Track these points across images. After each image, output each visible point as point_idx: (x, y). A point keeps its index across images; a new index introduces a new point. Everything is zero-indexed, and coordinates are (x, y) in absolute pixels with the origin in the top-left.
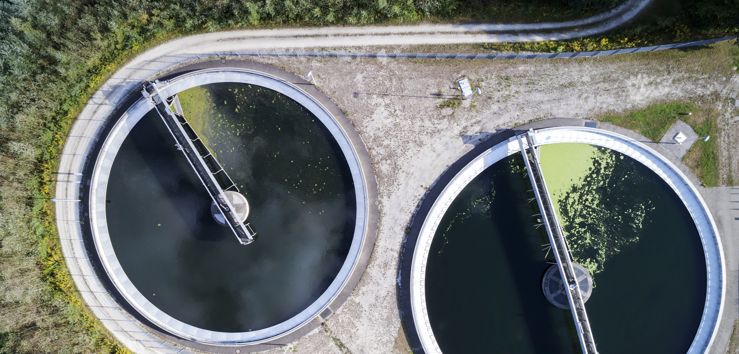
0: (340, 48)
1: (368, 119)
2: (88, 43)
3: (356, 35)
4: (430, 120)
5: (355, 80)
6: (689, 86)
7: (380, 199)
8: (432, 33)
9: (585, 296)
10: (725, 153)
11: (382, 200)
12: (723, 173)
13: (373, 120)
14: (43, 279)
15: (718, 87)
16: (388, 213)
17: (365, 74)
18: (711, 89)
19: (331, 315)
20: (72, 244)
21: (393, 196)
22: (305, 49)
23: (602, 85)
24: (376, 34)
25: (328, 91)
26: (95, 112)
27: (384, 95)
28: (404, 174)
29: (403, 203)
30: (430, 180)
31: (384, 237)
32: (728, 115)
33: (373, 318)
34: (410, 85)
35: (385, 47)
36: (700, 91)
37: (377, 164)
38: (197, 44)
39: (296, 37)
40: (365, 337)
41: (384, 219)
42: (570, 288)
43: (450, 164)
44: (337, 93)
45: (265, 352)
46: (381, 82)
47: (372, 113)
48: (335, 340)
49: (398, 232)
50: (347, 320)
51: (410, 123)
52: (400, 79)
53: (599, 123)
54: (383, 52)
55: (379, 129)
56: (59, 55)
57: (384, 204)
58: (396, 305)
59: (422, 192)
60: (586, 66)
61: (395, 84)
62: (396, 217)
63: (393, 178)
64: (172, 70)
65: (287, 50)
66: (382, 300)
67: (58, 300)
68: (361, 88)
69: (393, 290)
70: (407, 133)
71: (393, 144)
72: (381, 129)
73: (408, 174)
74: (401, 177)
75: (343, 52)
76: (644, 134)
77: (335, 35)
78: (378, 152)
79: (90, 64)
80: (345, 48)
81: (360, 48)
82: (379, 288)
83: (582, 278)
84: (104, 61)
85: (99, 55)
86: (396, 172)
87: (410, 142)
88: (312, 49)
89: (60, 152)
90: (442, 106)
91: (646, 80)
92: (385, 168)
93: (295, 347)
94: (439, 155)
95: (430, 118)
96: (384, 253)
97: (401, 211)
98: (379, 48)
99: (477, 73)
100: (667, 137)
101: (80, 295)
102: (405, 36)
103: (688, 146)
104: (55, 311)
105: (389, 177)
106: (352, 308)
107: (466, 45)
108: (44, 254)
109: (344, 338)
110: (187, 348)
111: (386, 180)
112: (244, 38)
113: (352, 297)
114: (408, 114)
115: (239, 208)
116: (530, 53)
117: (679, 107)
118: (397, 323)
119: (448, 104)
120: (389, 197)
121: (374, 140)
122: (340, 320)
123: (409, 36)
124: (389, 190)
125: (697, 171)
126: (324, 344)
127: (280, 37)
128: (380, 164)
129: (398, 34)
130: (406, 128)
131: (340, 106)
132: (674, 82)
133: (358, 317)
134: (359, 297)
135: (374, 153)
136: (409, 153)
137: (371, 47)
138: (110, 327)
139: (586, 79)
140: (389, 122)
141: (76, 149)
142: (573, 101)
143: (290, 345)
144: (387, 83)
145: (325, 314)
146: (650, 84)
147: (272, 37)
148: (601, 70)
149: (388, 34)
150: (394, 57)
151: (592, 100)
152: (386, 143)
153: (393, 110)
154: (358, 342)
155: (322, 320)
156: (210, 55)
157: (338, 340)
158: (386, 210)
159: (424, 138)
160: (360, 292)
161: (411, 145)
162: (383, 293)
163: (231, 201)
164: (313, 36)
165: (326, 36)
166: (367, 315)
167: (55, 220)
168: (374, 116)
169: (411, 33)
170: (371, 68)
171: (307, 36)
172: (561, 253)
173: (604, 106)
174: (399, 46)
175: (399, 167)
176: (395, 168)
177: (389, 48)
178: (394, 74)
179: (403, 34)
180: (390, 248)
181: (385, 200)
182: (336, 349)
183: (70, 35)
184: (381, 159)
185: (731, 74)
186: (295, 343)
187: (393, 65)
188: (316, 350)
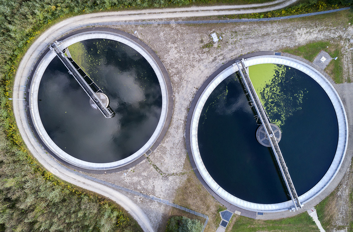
0: (152, 20)
1: (167, 55)
2: (25, 20)
3: (159, 13)
4: (198, 54)
5: (159, 35)
6: (327, 33)
7: (174, 94)
8: (197, 11)
9: (278, 140)
10: (346, 66)
11: (175, 95)
12: (345, 77)
13: (169, 55)
14: (7, 139)
15: (341, 33)
16: (178, 101)
17: (164, 32)
18: (338, 34)
19: (151, 153)
20: (22, 122)
21: (180, 93)
22: (134, 20)
23: (283, 34)
24: (170, 12)
25: (146, 41)
26: (31, 55)
27: (174, 42)
28: (185, 82)
29: (185, 96)
30: (199, 84)
31: (176, 114)
32: (347, 47)
33: (172, 154)
34: (187, 37)
35: (174, 19)
36: (332, 36)
37: (171, 77)
38: (81, 20)
39: (130, 15)
40: (168, 163)
41: (176, 104)
42: (270, 136)
43: (208, 76)
44: (151, 42)
45: (119, 172)
46: (173, 36)
47: (169, 52)
48: (154, 165)
49: (183, 111)
50: (159, 155)
51: (188, 56)
52: (182, 34)
53: (282, 53)
54: (173, 20)
55: (172, 60)
56: (10, 27)
57: (176, 97)
58: (183, 147)
59: (195, 90)
60: (275, 25)
61: (179, 37)
62: (182, 103)
63: (180, 84)
64: (69, 33)
65: (126, 21)
66: (176, 145)
67: (14, 149)
68: (163, 39)
69: (181, 140)
70: (186, 61)
71: (180, 67)
72: (173, 60)
73: (187, 81)
74: (184, 83)
75: (153, 22)
76: (305, 58)
77: (149, 13)
78: (172, 71)
79: (27, 31)
80: (154, 20)
81: (161, 19)
82: (175, 139)
83: (276, 131)
84: (34, 29)
85: (32, 27)
86: (182, 81)
87: (188, 65)
88: (138, 21)
89: (14, 75)
90: (203, 47)
91: (305, 31)
92: (176, 79)
93: (134, 170)
94: (202, 72)
95: (198, 53)
96: (176, 122)
97: (184, 100)
98: (171, 19)
99: (220, 30)
100: (316, 59)
101: (26, 147)
102: (184, 13)
103: (327, 63)
104: (14, 154)
105: (178, 83)
106: (161, 149)
107: (214, 16)
108: (7, 127)
109: (158, 164)
110: (80, 171)
111: (176, 85)
112: (104, 16)
113: (162, 144)
114: (187, 52)
115: (103, 101)
116: (246, 19)
117: (322, 44)
118: (184, 157)
119: (207, 46)
120: (178, 94)
121: (170, 65)
122: (156, 156)
123: (186, 12)
124: (178, 90)
125: (332, 76)
126: (148, 168)
127: (122, 15)
128: (173, 77)
129: (180, 12)
130: (186, 59)
131: (153, 48)
132: (319, 31)
133: (165, 154)
134: (165, 144)
135: (170, 72)
136: (188, 71)
137: (167, 18)
138: (42, 162)
139: (275, 31)
140: (177, 56)
141: (22, 74)
142: (269, 42)
143: (131, 169)
144: (176, 36)
145: (148, 152)
146: (307, 32)
147: (118, 15)
148: (282, 27)
149: (176, 12)
150: (179, 23)
151: (278, 41)
152: (176, 66)
153: (179, 50)
154: (165, 166)
155: (147, 156)
156: (87, 26)
157: (155, 165)
158: (177, 99)
159: (195, 63)
160: (166, 141)
161: (188, 67)
162: (177, 141)
163: (99, 97)
164: (138, 14)
165: (145, 14)
166: (169, 152)
167: (12, 109)
168: (170, 53)
169: (187, 11)
170: (167, 29)
171: (135, 14)
172: (264, 119)
173: (285, 44)
174: (181, 18)
175: (183, 78)
176: (181, 79)
177: (176, 19)
178: (179, 32)
179: (183, 12)
180: (180, 119)
181: (176, 95)
182: (154, 170)
183: (16, 17)
184: (174, 75)
185: (348, 27)
186: (134, 168)
187: (178, 27)
188: (144, 170)
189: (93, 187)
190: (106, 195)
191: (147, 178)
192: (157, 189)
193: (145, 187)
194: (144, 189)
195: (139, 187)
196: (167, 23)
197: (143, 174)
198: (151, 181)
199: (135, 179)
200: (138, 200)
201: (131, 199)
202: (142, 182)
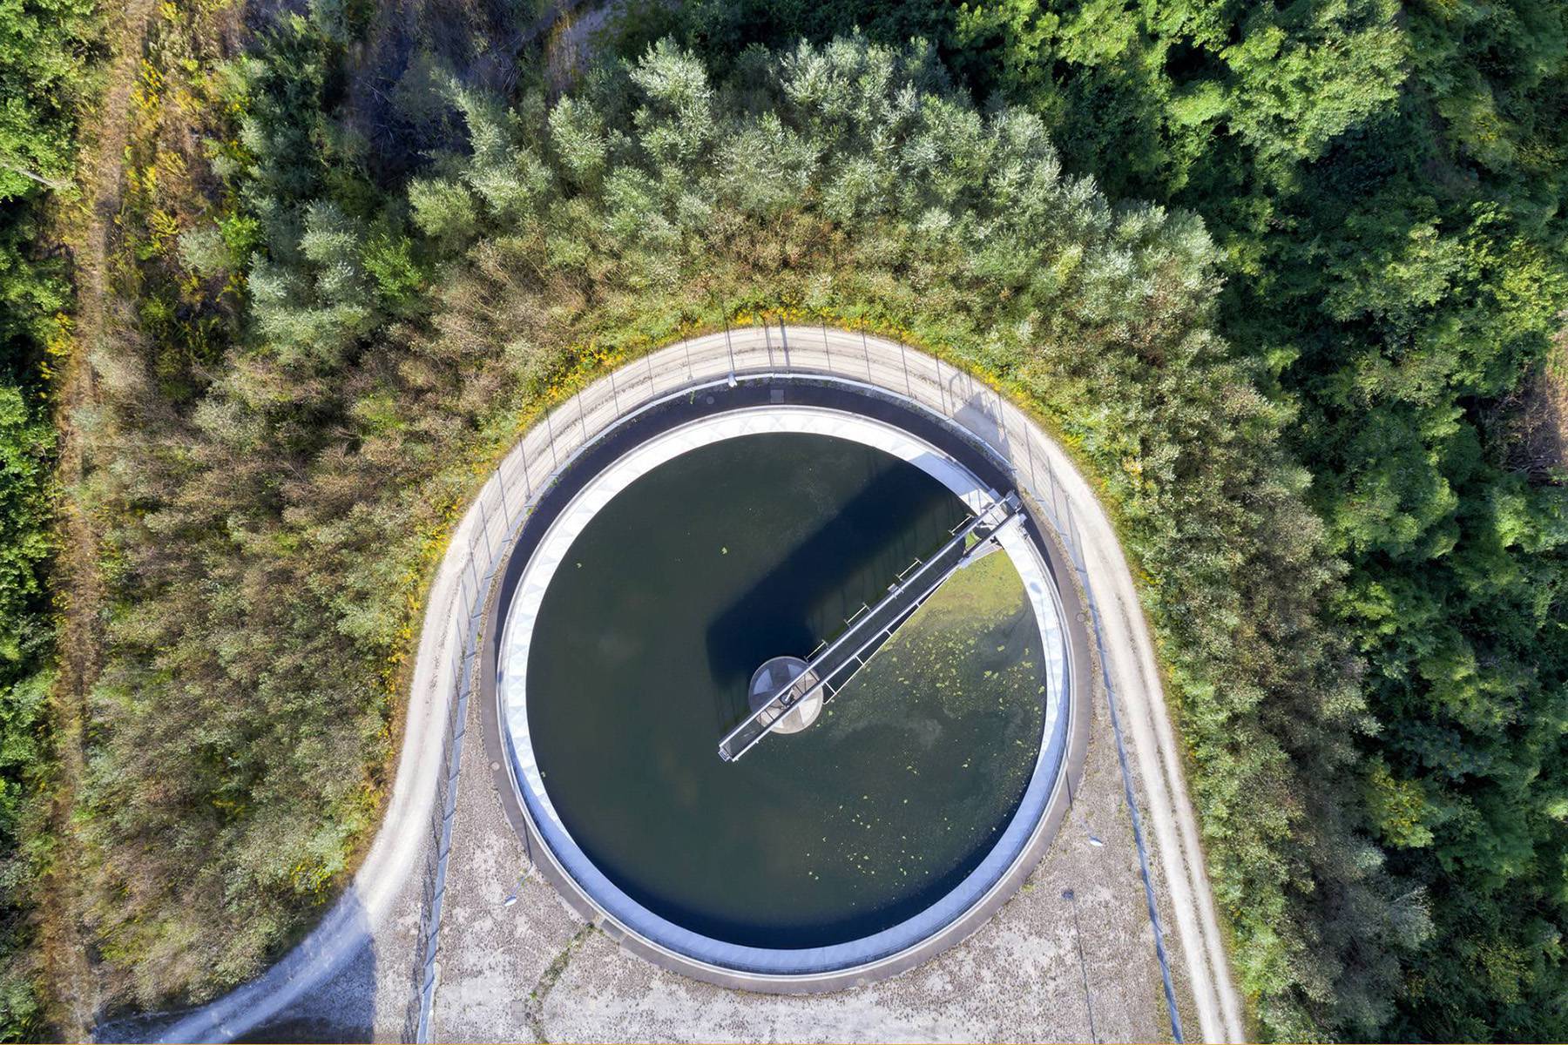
0: (1155, 844)
1: (1026, 930)
3: (1187, 869)
5: (1098, 886)
7: (871, 985)
8: (1221, 1016)
11: (870, 991)
13: (1025, 939)
16: (845, 1008)
17: (1114, 903)
19: (614, 939)
20: (642, 382)
21: (881, 1011)
22: (1140, 774)
24: (1197, 908)
25: (1065, 838)
26: (924, 379)
27: (1080, 949)
28: (930, 1023)
31: (795, 1010)
33: (625, 1023)
34: (1111, 996)
35: (1175, 932)
37: (941, 964)
38: (1104, 559)
39: (1160, 752)
40: (584, 1016)
41: (833, 1003)
44: (1064, 857)
45: (508, 820)
46: (1104, 939)
47: (1039, 935)
48: (565, 958)
49: (812, 1035)
50: (610, 972)
51: (1035, 1014)
52: (1118, 975)
55: (1010, 955)
57: (862, 996)
61: (1107, 966)
62: (841, 1026)
63: (918, 1002)
64: (1042, 518)
65: (1130, 740)
66: (668, 1033)
68: (1085, 902)
70: (1015, 1010)
71: (987, 990)
72: (1010, 959)
73: (933, 1030)
74: (924, 1019)
75: (1148, 850)
77: (1178, 828)
78: (965, 962)
80: (1157, 853)
81: (1163, 882)
82: (691, 1023)
86: (932, 1007)
87: (998, 1022)
88: (1141, 789)
92: (936, 982)
93: (531, 880)
96: (763, 1016)
97: (855, 1032)
98: (1172, 920)
101: (539, 420)
102: (1205, 965)
105: (919, 995)
106: (637, 978)
109: (572, 973)
110: (479, 660)
111: (912, 989)
112: (1135, 649)
113: (660, 973)
114: (1052, 1006)
120: (878, 1003)
121: (987, 950)
122: (607, 959)
123: (1207, 973)
124: (892, 1000)
126: (551, 937)
127: (1152, 719)
128: (941, 972)
129: (1206, 951)
130: (1023, 1007)
131: (1041, 869)
133: (622, 994)
134: (662, 987)
135: (960, 955)
136: (975, 1025)
137: (1170, 905)
140: (1028, 971)
141: (840, 353)
143: (532, 871)
144: (1105, 951)
145: (612, 928)
147: (1149, 704)
149: (1202, 932)
150: (1160, 954)
152: (986, 974)
153: (1053, 975)
154: (570, 1004)
155: (598, 922)
156: (1087, 589)
157: (566, 963)
158: (852, 1002)
160: (674, 987)
161: (992, 1024)
162: (682, 1033)
164: (1167, 784)
165: (1174, 811)
166: (630, 1011)
167: (685, 338)
168: (1034, 940)
170: (1128, 913)
171: (1165, 772)
174: (1183, 958)
175: (943, 1010)
176: (940, 1003)
177: (1175, 941)
178: (1125, 962)
179: (1208, 960)
180: (776, 1026)
181: (870, 997)
182: (545, 963)
184: (951, 973)
186: (539, 878)
187: (1143, 955)
188: (537, 924)
189: (425, 726)
190: (400, 786)
191: (508, 941)
192: (468, 991)
193: (468, 939)
194: (459, 932)
195: (461, 914)
196: (1154, 910)
197: (521, 920)
198: (499, 957)
199: (493, 893)
200: (410, 920)
201: (406, 888)
202: (488, 924)
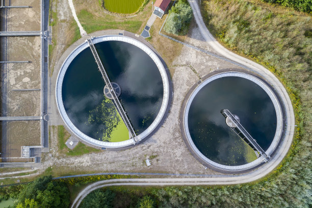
0: (193, 177)
1: (183, 152)
2: (283, 180)
3: (187, 182)
4: (161, 151)
5: (188, 166)
6: (68, 162)
8: (160, 182)
9: (107, 87)
10: (55, 137)
11: (179, 123)
12: (56, 130)
13: (181, 152)
14: (300, 97)
15: (57, 161)
17: (184, 168)
18: (60, 160)
19: (197, 82)
20: (289, 109)
21: (174, 124)
22: (205, 178)
23: (100, 163)
25: (197, 162)
27: (177, 161)
29: (171, 121)
30: (161, 129)
31: (178, 109)
32: (54, 151)
33: (182, 80)
34: (168, 164)
36: (64, 160)
37: (180, 136)
38: (243, 180)
39: (208, 182)
40: (185, 74)
42: (112, 90)
43: (154, 135)
44: (194, 161)
45: (222, 69)
46: (178, 165)
47: (181, 154)
48: (196, 73)
49: (173, 111)
50: (192, 80)
51: (168, 150)
52: (171, 166)
53: (101, 149)
54: (177, 176)
55: (179, 148)
56: (294, 176)
57: (178, 121)
58: (174, 85)
59: (164, 125)
60: (105, 169)
61: (173, 165)
62: (174, 117)
63: (174, 131)
64: (252, 171)
65: (211, 177)
66: (179, 87)
67: (295, 90)
68: (185, 163)
69: (175, 90)
70: (169, 147)
71: (174, 143)
73: (169, 132)
74: (171, 131)
75: (191, 176)
76: (84, 145)
77: (194, 182)
78: (180, 140)
79: (283, 174)
80: (191, 177)
81: (186, 177)
82: (180, 91)
83: (108, 93)
84: (277, 175)
85: (279, 176)
87: (168, 144)
88: (203, 177)
89: (293, 142)
90: (157, 156)
91: (83, 164)
92: (177, 134)
94: (158, 139)
96: (178, 104)
97: (172, 119)
99: (144, 168)
100: (77, 144)
101: (287, 91)
103: (69, 140)
104: (296, 86)
105: (176, 131)
106: (190, 84)
107: (148, 178)
108: (300, 106)
109: (193, 73)
112: (226, 182)
113: (190, 88)
114: (169, 153)
115: (230, 121)
116: (125, 174)
117: (72, 154)
118: (174, 78)
119: (154, 157)
121: (181, 145)
122: (194, 80)
124: (176, 126)
125: (65, 131)
126: (200, 71)
127: (214, 182)
129: (172, 182)
131: (193, 157)
132: (74, 163)
133: (188, 81)
134: (187, 88)
136: (168, 139)
137: (181, 178)
138: (276, 79)
139: (105, 165)
140: (176, 151)
141: (287, 143)
142: (110, 157)
143: (213, 71)
144: (176, 165)
145: (200, 82)
146: (82, 163)
147: (217, 182)
148: (100, 168)
149: (175, 182)
150: (174, 174)
151: (103, 158)
152: (176, 144)
153: (174, 155)
154: (188, 72)
155: (201, 80)
156: (239, 176)
158: (177, 119)
159: (163, 145)
160: (187, 90)
162: (179, 89)
163: (233, 124)
164: (202, 182)
165: (197, 182)
166: (184, 82)
167: (295, 118)
169: (167, 182)
170: (182, 170)
171: (204, 182)
172: (117, 102)
173: (98, 155)
174: (172, 178)
175: (172, 135)
176: (174, 134)
177: (175, 177)
178: (173, 168)
179: (170, 182)
180: (176, 105)
181: (177, 123)
182: (196, 69)
183: (290, 183)
184: (178, 138)
185: (53, 166)
186: (210, 72)
187: (174, 171)
188: (203, 70)
189: (240, 59)
190: (231, 53)
191: (201, 64)
192: (194, 55)
193: (203, 57)
194: (204, 56)
195: (207, 57)
196: (182, 174)
197: (204, 67)
198: (199, 62)
199: (210, 64)
200: (208, 48)
201: (213, 49)
202: (205, 61)
